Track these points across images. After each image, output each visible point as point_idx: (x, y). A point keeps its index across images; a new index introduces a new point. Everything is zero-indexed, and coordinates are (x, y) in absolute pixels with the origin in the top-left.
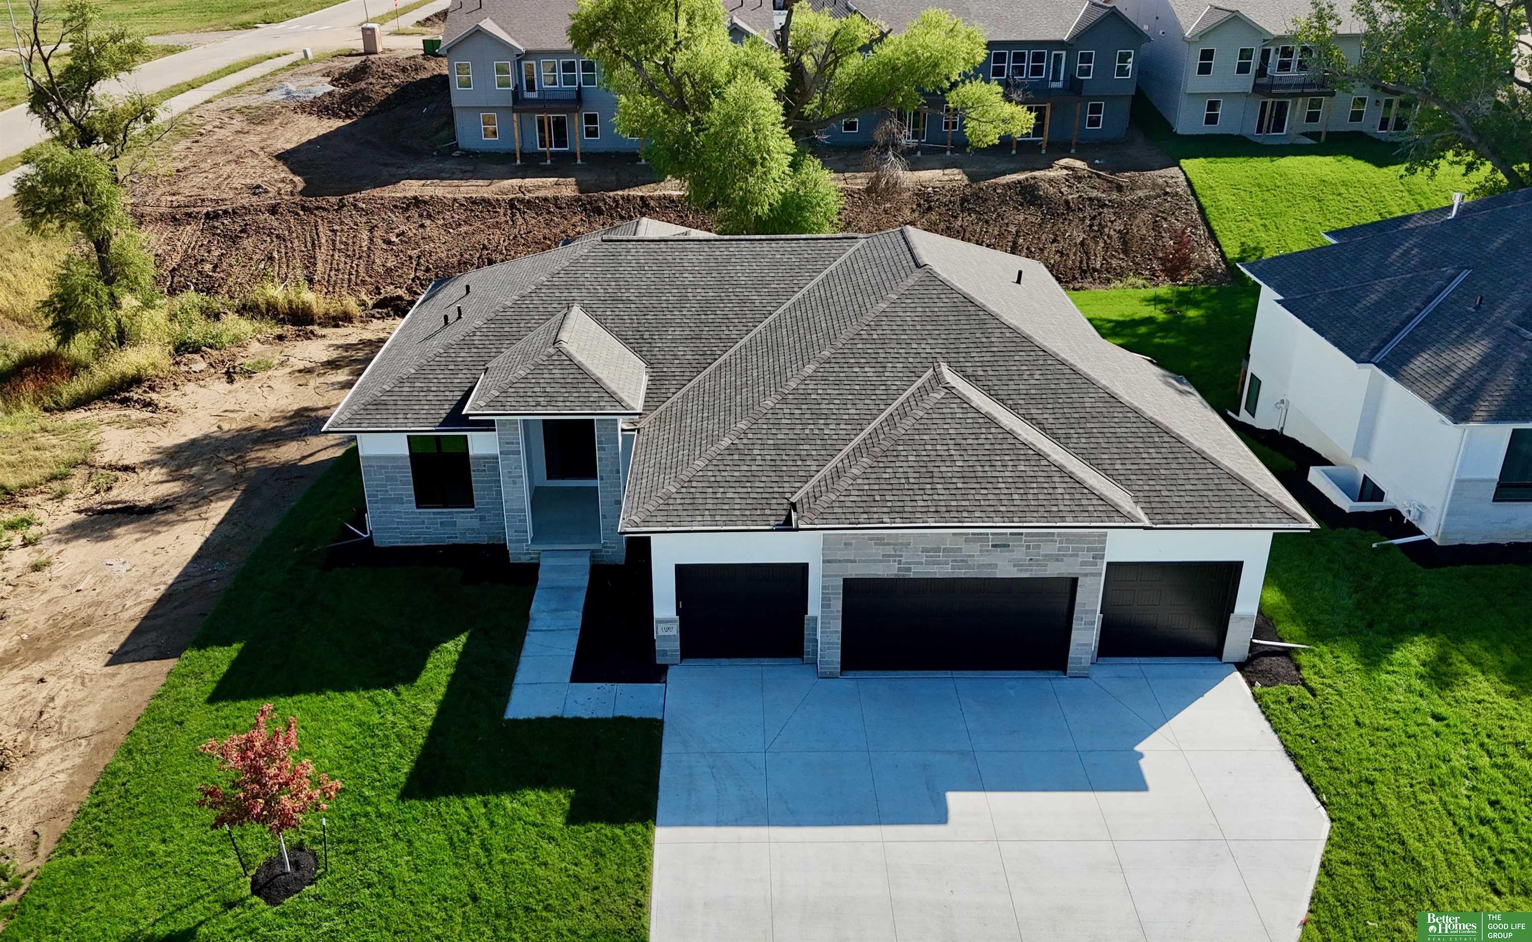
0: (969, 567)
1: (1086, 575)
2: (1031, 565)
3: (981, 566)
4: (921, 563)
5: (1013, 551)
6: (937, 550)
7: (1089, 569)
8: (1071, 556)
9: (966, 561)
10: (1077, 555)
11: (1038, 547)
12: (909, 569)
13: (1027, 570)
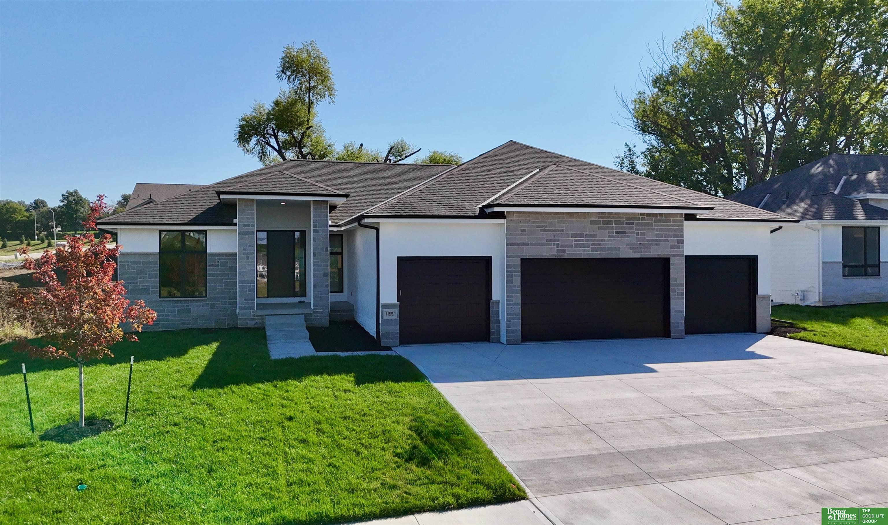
0: (602, 249)
1: (674, 256)
2: (641, 248)
3: (610, 249)
4: (572, 246)
5: (629, 237)
6: (581, 235)
7: (675, 251)
8: (665, 241)
9: (600, 245)
10: (667, 241)
11: (643, 234)
12: (564, 251)
13: (638, 252)
